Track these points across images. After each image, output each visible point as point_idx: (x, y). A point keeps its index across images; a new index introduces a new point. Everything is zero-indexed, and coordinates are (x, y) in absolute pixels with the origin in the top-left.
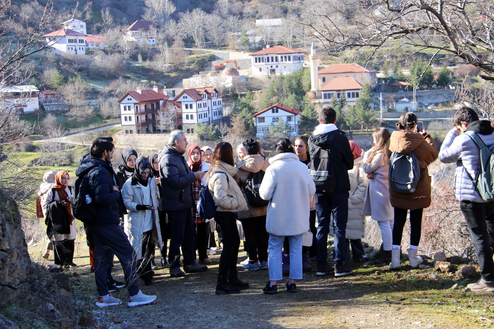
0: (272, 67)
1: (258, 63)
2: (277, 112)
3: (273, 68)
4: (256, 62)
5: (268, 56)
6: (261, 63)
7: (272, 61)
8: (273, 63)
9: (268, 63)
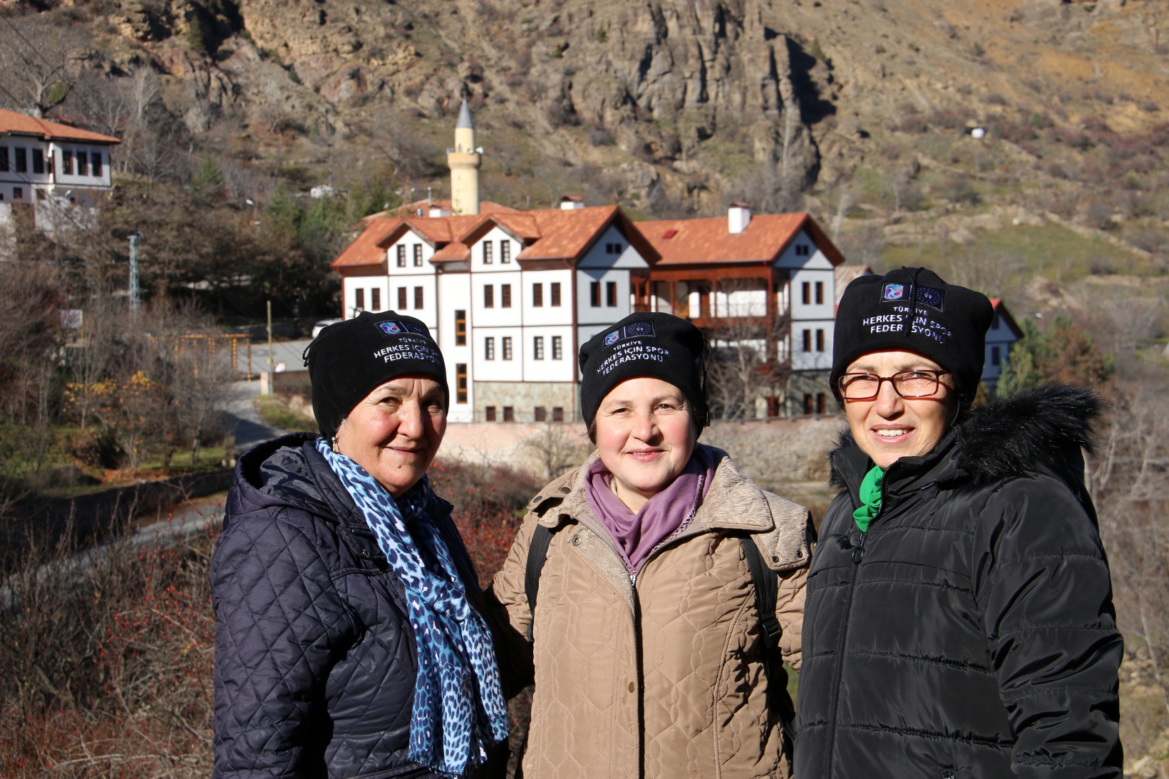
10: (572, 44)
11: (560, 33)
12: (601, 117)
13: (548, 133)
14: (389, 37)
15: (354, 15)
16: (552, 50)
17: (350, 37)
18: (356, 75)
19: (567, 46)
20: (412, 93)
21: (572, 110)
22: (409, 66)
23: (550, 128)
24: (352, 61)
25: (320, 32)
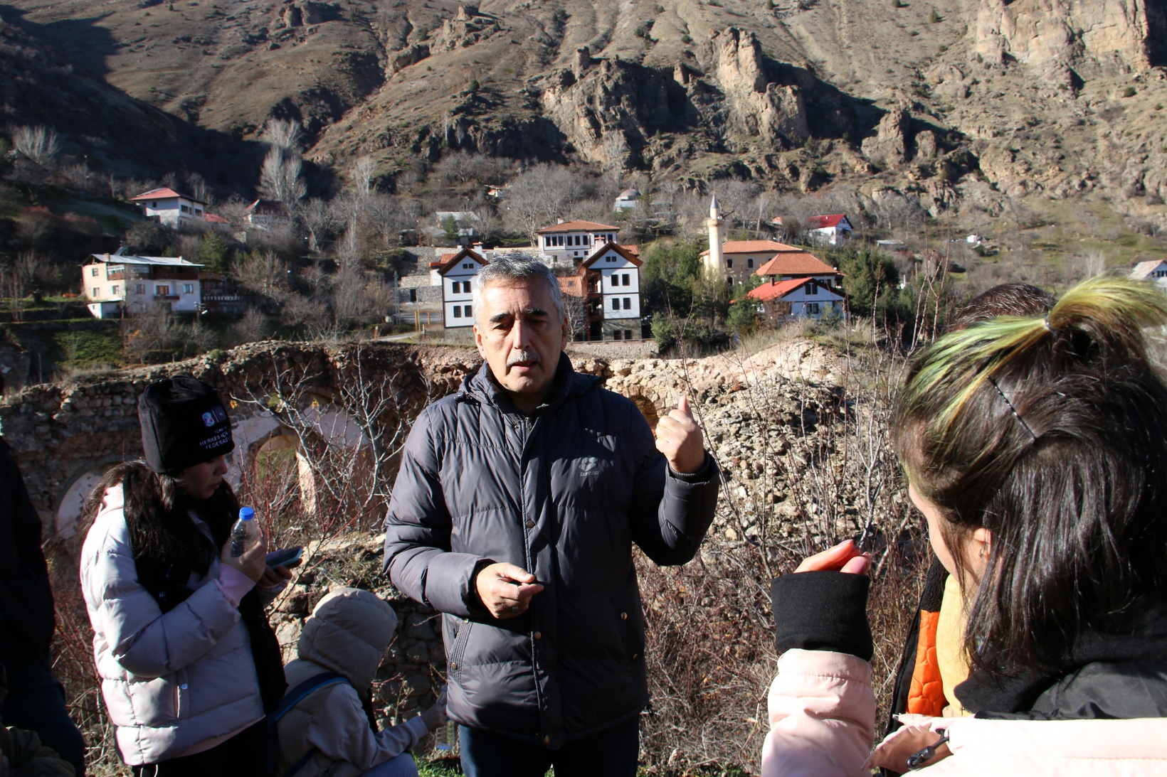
0: (576, 254)
1: (552, 248)
2: (815, 292)
3: (579, 256)
4: (548, 244)
5: (570, 234)
6: (558, 247)
7: (578, 243)
8: (578, 247)
9: (570, 247)
10: (1150, 155)
11: (1145, 151)
12: (1157, 191)
13: (1123, 201)
14: (1047, 164)
15: (1032, 156)
16: (1138, 161)
17: (1025, 167)
18: (1023, 184)
19: (1147, 157)
20: (1052, 189)
21: (1143, 188)
22: (1055, 176)
23: (1125, 199)
24: (1023, 176)
25: (1010, 166)
